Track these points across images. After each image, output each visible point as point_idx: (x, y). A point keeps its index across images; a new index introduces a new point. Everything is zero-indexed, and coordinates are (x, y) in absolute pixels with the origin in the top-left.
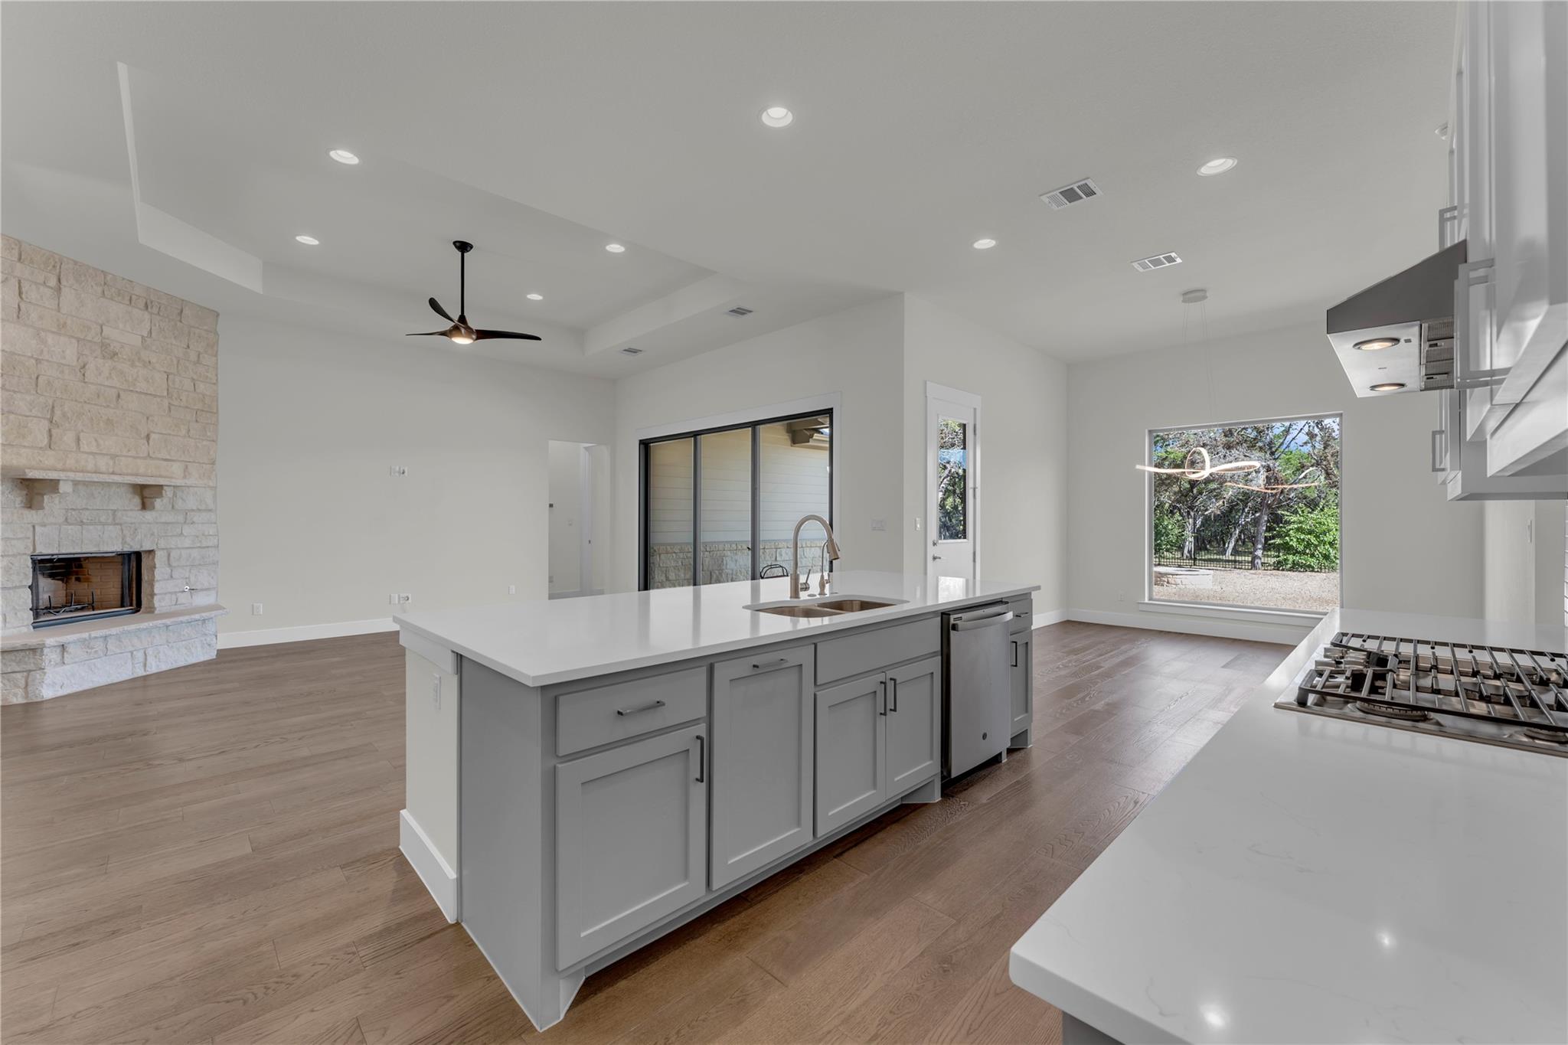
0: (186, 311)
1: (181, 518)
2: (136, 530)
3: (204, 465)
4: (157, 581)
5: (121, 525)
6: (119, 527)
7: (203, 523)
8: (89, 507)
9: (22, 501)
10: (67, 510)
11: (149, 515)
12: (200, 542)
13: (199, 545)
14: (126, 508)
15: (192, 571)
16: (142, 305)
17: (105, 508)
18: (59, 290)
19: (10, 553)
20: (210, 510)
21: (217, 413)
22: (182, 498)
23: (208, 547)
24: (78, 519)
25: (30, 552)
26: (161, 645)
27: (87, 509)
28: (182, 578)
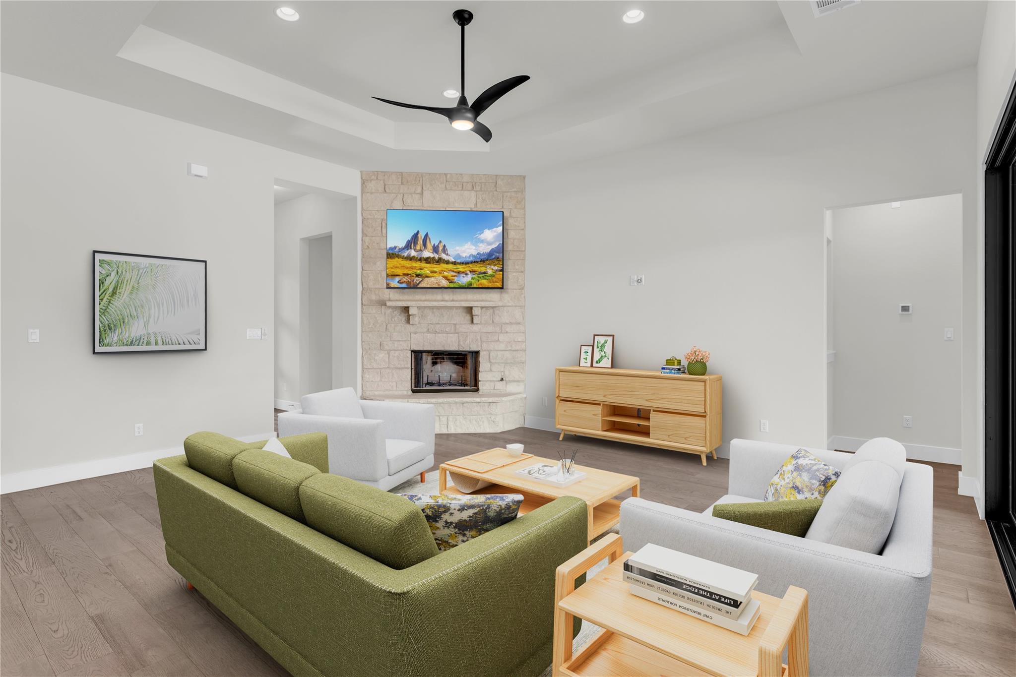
0: (500, 182)
1: (498, 329)
2: (467, 337)
3: (515, 291)
4: (481, 372)
5: (458, 333)
6: (457, 335)
7: (514, 333)
8: (440, 323)
9: (405, 320)
10: (428, 324)
11: (475, 328)
12: (511, 346)
13: (510, 348)
14: (462, 323)
15: (506, 367)
16: (469, 186)
17: (449, 323)
18: (422, 194)
19: (400, 349)
20: (519, 323)
21: (525, 251)
22: (499, 316)
23: (518, 350)
24: (434, 330)
25: (409, 348)
26: (459, 415)
27: (439, 324)
28: (499, 371)
